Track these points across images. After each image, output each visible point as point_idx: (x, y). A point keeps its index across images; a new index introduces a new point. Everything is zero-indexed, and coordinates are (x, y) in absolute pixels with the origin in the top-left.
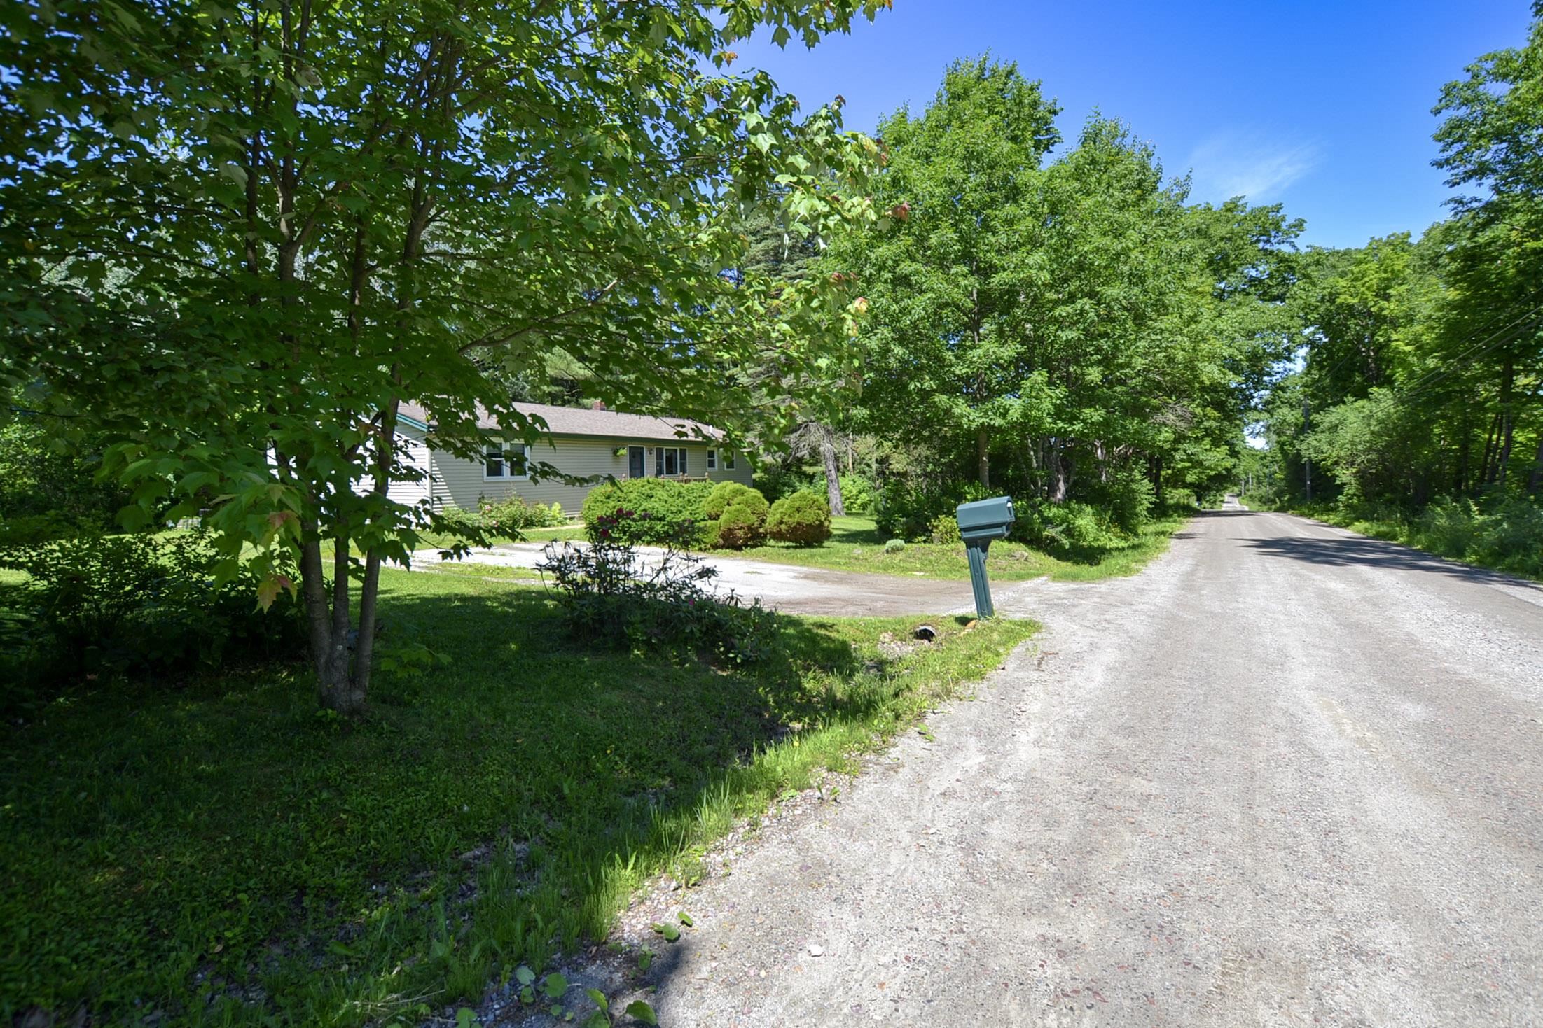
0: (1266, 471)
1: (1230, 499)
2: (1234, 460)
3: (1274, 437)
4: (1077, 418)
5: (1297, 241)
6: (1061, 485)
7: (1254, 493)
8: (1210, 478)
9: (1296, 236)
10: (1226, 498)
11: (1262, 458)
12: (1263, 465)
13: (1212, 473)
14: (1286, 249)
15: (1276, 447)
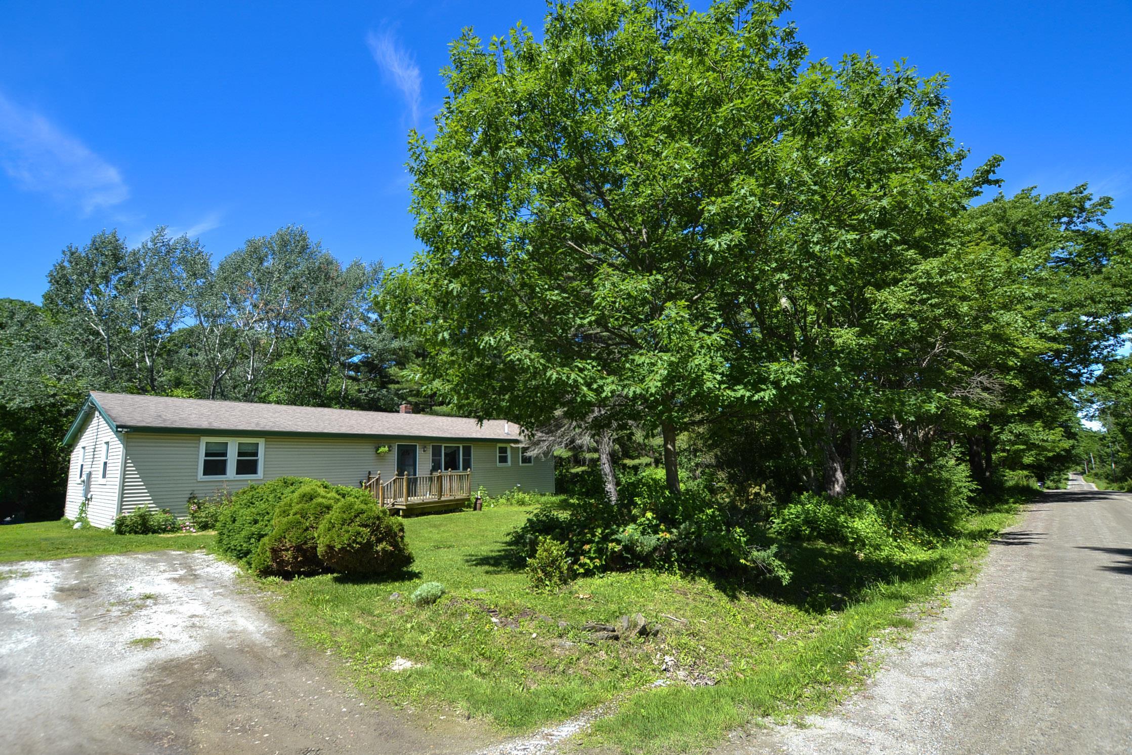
0: (1108, 450)
1: (1075, 477)
2: (1071, 442)
3: (1111, 419)
4: (764, 380)
5: (1104, 219)
6: (839, 475)
7: (1100, 472)
8: (1048, 459)
9: (1103, 214)
10: (1071, 476)
11: (1101, 439)
12: (1104, 445)
13: (1051, 454)
14: (1093, 227)
15: (1115, 429)
